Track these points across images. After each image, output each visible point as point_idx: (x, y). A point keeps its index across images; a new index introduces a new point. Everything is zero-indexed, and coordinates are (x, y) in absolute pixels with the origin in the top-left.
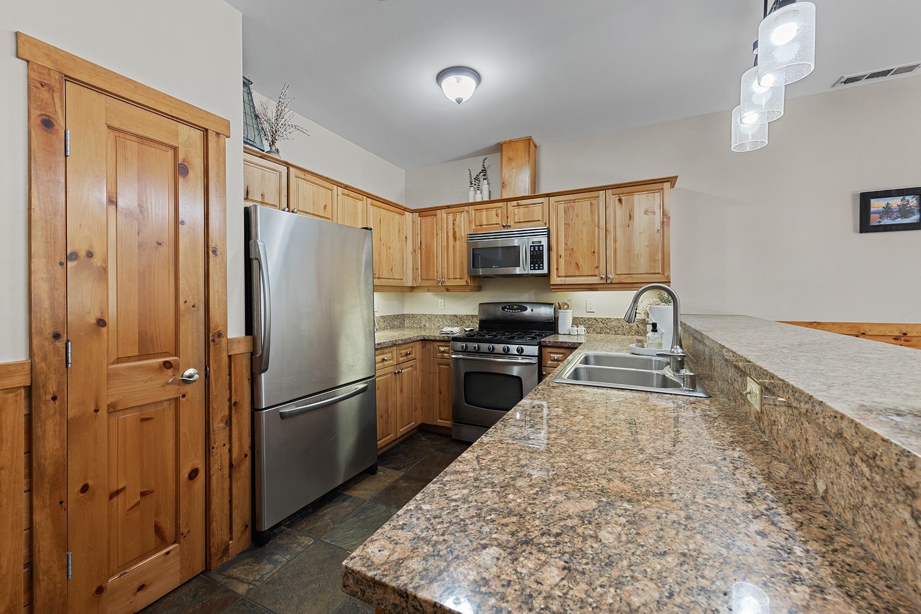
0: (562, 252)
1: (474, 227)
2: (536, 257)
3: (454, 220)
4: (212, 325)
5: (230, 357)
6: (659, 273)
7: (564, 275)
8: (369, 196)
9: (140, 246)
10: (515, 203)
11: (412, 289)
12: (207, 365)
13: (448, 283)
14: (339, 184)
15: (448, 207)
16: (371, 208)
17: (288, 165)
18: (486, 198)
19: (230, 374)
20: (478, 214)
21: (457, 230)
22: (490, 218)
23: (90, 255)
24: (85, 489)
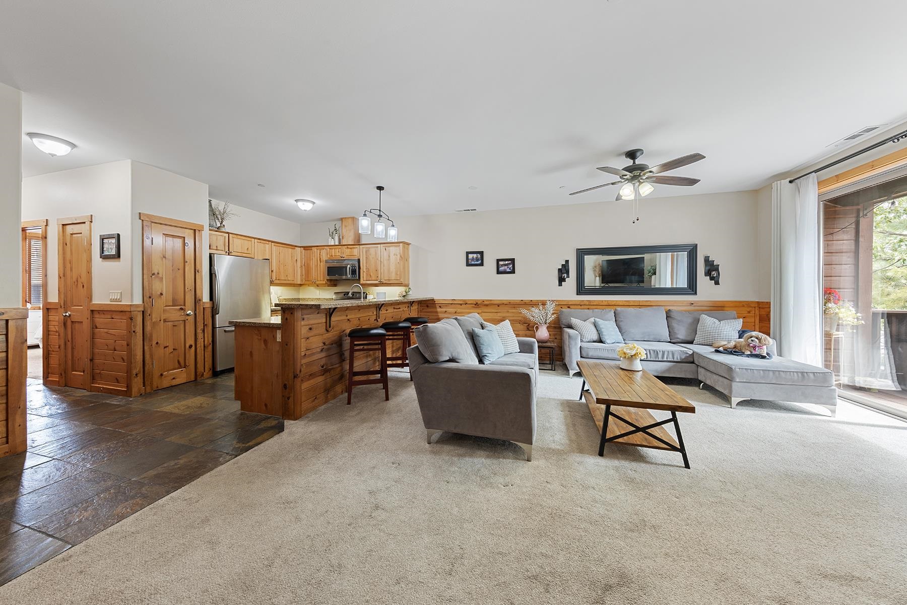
0: (365, 270)
1: (329, 256)
2: (353, 272)
3: (320, 253)
4: (197, 297)
5: (204, 308)
6: (400, 280)
7: (365, 280)
8: (272, 242)
9: (173, 270)
10: (346, 247)
11: (301, 285)
12: (195, 310)
13: (317, 283)
14: (255, 238)
15: (317, 246)
16: (274, 248)
17: (228, 233)
18: (337, 243)
19: (204, 314)
20: (331, 250)
21: (321, 257)
22: (337, 253)
23: (158, 274)
24: (157, 343)
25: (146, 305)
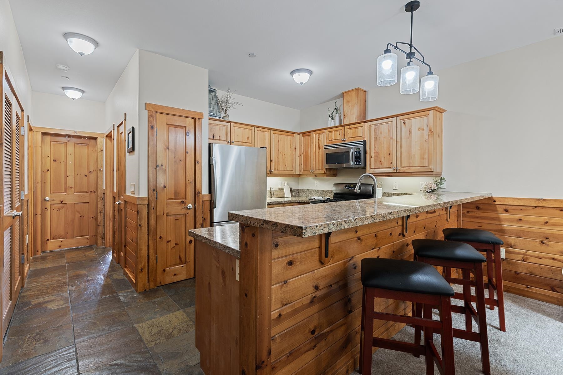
0: (373, 155)
1: (328, 141)
2: (357, 158)
3: (319, 138)
4: (197, 189)
5: (203, 201)
6: (427, 166)
7: (373, 168)
8: (272, 129)
9: (175, 162)
10: (348, 127)
11: (299, 175)
12: (195, 204)
13: (316, 172)
14: (255, 126)
15: (316, 131)
16: (273, 136)
17: (230, 122)
18: (337, 124)
19: (203, 208)
20: (330, 134)
21: (320, 143)
22: (336, 136)
23: (162, 165)
24: (161, 238)
25: (151, 198)
